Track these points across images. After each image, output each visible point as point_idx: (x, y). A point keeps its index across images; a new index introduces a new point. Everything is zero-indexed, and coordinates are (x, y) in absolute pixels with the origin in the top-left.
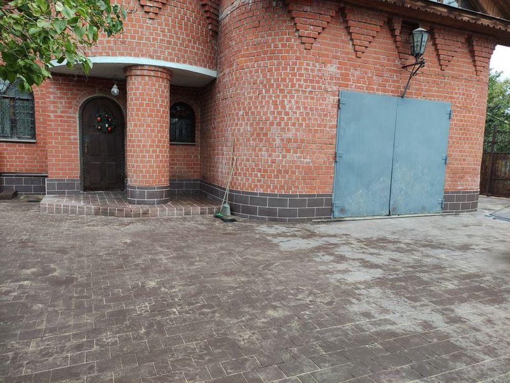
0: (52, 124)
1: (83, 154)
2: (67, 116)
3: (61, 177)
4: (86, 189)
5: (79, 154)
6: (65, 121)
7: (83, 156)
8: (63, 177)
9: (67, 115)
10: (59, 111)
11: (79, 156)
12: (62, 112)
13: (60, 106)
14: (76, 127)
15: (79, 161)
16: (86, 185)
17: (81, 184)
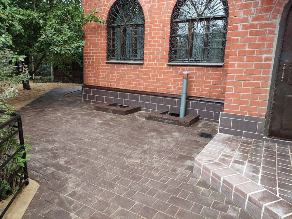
0: (238, 39)
1: (276, 81)
2: (261, 24)
3: (240, 113)
4: (272, 134)
5: (270, 82)
6: (257, 33)
7: (276, 85)
8: (242, 113)
9: (261, 22)
10: (250, 18)
11: (270, 85)
12: (256, 19)
13: (253, 9)
14: (273, 40)
15: (268, 92)
16: (273, 129)
17: (265, 126)
